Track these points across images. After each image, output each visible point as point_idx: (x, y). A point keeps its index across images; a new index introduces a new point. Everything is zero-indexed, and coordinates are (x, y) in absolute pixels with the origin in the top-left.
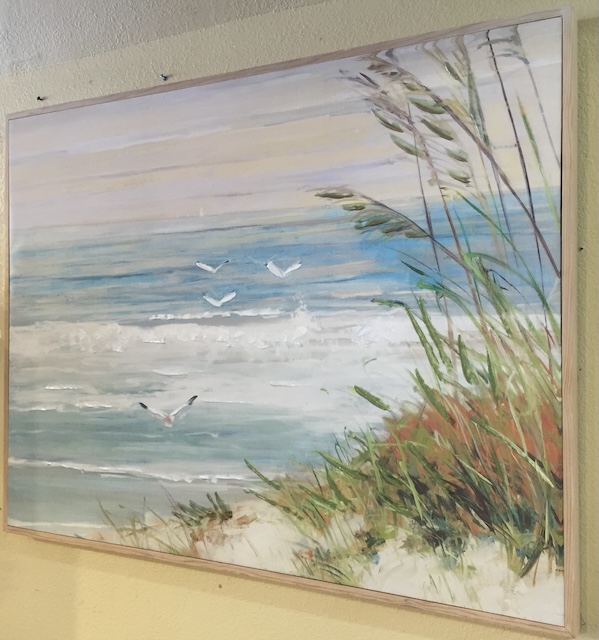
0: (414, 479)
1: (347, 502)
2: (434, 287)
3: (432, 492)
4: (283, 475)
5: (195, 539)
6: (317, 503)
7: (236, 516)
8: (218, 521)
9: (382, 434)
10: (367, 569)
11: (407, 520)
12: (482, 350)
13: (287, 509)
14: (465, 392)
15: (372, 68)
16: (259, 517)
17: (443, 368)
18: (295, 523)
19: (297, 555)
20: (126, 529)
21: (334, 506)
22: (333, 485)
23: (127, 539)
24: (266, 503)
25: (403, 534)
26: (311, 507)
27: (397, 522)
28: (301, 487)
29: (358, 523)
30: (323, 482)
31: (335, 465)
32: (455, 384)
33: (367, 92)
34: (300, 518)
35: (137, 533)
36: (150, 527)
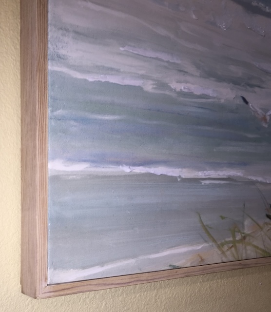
20: (227, 243)
23: (228, 253)
35: (237, 245)
36: (249, 235)
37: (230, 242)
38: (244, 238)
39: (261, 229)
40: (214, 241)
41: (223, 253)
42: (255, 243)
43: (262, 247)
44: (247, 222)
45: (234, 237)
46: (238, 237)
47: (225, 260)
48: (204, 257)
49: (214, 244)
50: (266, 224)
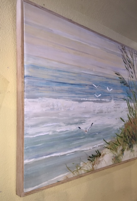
0: (128, 136)
1: (120, 143)
2: (130, 97)
3: (130, 138)
4: (110, 141)
5: (93, 165)
6: (116, 145)
7: (102, 155)
8: (98, 158)
9: (124, 127)
10: (122, 157)
11: (127, 144)
12: (134, 110)
13: (111, 149)
14: (133, 118)
15: (122, 49)
16: (106, 153)
17: (131, 113)
18: (112, 152)
19: (113, 159)
21: (118, 145)
22: (118, 141)
24: (107, 149)
25: (127, 147)
26: (115, 147)
27: (126, 145)
28: (113, 143)
29: (121, 148)
30: (116, 140)
31: (118, 136)
32: (132, 116)
33: (122, 54)
34: (113, 150)
35: (78, 171)
36: (82, 167)
37: (76, 170)
38: (81, 168)
39: (86, 164)
40: (71, 171)
41: (74, 174)
42: (84, 169)
43: (87, 170)
44: (81, 163)
45: (77, 168)
46: (79, 168)
47: (74, 176)
48: (68, 177)
49: (71, 172)
50: (88, 162)
